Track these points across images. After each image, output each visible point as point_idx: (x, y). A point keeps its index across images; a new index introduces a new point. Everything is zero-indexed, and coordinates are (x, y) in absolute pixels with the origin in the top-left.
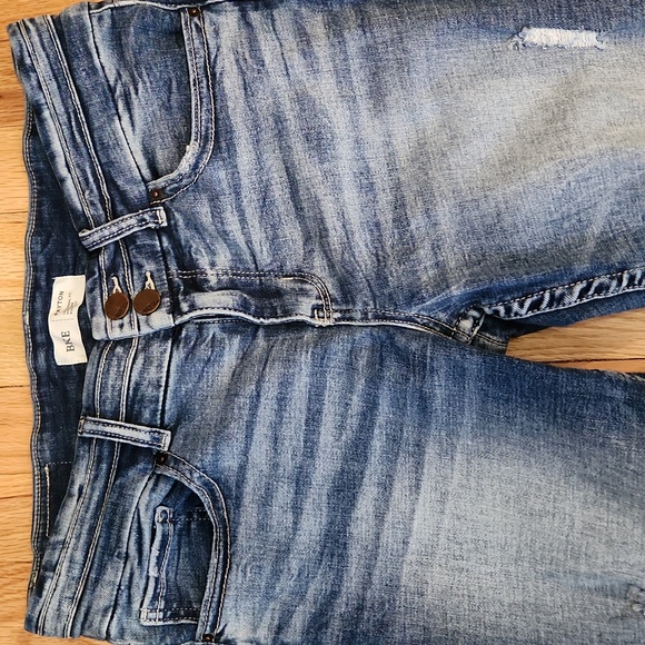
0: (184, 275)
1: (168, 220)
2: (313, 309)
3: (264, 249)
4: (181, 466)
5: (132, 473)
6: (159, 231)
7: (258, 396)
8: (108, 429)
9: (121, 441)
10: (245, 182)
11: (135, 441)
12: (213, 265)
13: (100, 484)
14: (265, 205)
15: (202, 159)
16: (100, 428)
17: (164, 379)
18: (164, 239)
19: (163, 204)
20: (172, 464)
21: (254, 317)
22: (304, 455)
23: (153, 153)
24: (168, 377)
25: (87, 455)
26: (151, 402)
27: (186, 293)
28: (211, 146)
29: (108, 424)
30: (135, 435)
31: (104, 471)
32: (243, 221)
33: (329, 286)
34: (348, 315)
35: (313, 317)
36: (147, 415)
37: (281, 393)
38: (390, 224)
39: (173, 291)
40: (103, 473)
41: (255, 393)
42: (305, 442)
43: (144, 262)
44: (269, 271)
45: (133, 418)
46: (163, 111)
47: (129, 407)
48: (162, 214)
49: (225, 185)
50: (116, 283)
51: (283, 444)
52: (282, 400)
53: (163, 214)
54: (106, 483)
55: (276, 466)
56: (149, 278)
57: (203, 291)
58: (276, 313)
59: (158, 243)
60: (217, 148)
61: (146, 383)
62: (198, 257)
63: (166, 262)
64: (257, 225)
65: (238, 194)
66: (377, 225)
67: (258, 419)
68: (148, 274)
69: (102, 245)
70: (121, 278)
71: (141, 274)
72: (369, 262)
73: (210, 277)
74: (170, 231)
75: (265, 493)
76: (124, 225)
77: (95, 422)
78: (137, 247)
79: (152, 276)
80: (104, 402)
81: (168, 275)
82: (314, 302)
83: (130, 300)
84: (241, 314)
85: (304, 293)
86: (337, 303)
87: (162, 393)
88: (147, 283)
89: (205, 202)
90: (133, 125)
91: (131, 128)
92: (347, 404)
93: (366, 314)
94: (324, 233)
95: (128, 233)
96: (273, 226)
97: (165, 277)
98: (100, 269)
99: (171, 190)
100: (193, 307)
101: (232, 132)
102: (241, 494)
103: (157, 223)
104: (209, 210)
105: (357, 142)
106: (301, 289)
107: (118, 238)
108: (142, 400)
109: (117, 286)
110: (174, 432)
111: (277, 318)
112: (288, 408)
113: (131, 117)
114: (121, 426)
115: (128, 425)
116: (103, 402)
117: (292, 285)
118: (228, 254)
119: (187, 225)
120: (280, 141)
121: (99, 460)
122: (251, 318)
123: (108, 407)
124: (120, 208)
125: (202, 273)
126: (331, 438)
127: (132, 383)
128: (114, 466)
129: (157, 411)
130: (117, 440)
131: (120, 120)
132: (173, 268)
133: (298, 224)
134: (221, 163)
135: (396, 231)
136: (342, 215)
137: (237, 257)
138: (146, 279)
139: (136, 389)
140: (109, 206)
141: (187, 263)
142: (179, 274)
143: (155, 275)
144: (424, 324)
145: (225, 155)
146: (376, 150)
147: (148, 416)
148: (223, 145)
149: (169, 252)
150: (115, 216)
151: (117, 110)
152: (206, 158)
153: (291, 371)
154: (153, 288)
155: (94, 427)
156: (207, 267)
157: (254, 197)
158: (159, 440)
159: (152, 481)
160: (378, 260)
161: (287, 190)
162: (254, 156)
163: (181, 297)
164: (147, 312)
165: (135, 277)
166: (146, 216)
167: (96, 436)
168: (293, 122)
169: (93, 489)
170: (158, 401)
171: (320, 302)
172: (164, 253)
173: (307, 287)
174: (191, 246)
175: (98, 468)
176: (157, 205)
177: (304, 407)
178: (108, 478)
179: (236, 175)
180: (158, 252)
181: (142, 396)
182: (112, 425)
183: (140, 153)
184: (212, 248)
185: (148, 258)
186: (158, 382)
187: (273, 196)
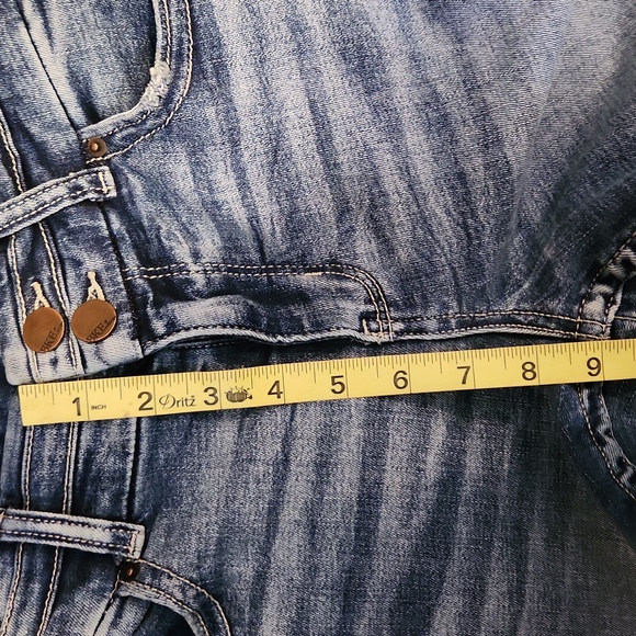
0: (150, 273)
1: (118, 187)
2: (361, 319)
3: (278, 229)
4: (165, 581)
5: (80, 598)
6: (104, 205)
7: (286, 461)
8: (43, 527)
9: (64, 544)
10: (246, 124)
11: (87, 544)
12: (196, 256)
13: (28, 617)
14: (276, 162)
15: (177, 87)
16: (30, 525)
17: (133, 443)
18: (113, 217)
19: (108, 162)
20: (148, 580)
21: (267, 334)
22: (355, 551)
23: (87, 81)
24: (138, 439)
25: (9, 570)
26: (113, 480)
27: (157, 304)
28: (187, 68)
29: (43, 519)
30: (86, 533)
31: (36, 595)
32: (243, 185)
33: (384, 283)
34: (415, 325)
35: (361, 330)
36: (105, 501)
37: (321, 455)
38: (481, 173)
39: (136, 302)
40: (34, 599)
41: (280, 457)
42: (357, 530)
43: (83, 255)
44: (283, 264)
45: (83, 507)
46: (98, 14)
47: (78, 491)
48: (106, 177)
49: (215, 129)
50: (39, 292)
51: (324, 535)
52: (323, 467)
53: (109, 177)
54: (40, 614)
55: (313, 570)
56: (93, 282)
57: (186, 298)
58: (302, 327)
59: (103, 224)
60: (198, 72)
61: (104, 450)
62: (173, 244)
63: (119, 255)
64: (265, 193)
65: (235, 143)
66: (462, 176)
67: (287, 498)
68: (92, 276)
69: (11, 232)
70: (46, 284)
71: (78, 276)
72: (454, 240)
73: (193, 276)
74: (121, 205)
75: (298, 614)
76: (46, 197)
77: (21, 516)
78: (71, 232)
79: (98, 278)
80: (37, 485)
81: (124, 275)
82: (363, 308)
83: (66, 318)
84: (249, 332)
85: (346, 294)
86: (397, 308)
87: (130, 465)
88: (90, 290)
89: (183, 156)
90: (50, 36)
91: (47, 42)
92: (419, 469)
93: (447, 321)
94: (380, 201)
95: (54, 210)
96: (289, 194)
97: (120, 279)
98: (9, 271)
99: (123, 138)
100: (172, 327)
101: (220, 46)
102: (258, 617)
103: (101, 192)
104: (188, 170)
105: (413, 58)
106: (340, 290)
107: (38, 219)
108: (98, 479)
109: (40, 297)
110: (149, 526)
111: (304, 334)
112: (331, 479)
113: (46, 24)
114: (63, 521)
115: (75, 518)
116: (34, 486)
117: (324, 283)
118: (217, 239)
119: (149, 194)
120: (300, 61)
121: (29, 577)
122: (263, 336)
123: (43, 492)
124: (37, 170)
125: (180, 270)
126: (395, 523)
127: (82, 451)
128: (53, 587)
129: (123, 494)
130: (57, 544)
131: (28, 29)
132: (132, 263)
133: (327, 191)
134: (207, 94)
135: (490, 183)
136: (405, 170)
137: (231, 243)
138: (88, 283)
139: (88, 462)
140: (17, 168)
141: (153, 255)
142: (142, 273)
143: (104, 276)
144: (530, 323)
145: (213, 82)
146: (444, 66)
147: (107, 503)
148: (208, 66)
149: (123, 238)
150: (30, 183)
151: (21, 12)
152: (184, 85)
153: (335, 419)
154: (101, 297)
155: (20, 525)
156: (189, 260)
157: (260, 149)
158: (125, 541)
159: (113, 610)
160: (468, 235)
161: (311, 137)
162: (256, 84)
163: (150, 311)
164: (96, 338)
165: (70, 281)
166: (82, 182)
167: (23, 540)
168: (319, 31)
169: (17, 626)
170: (123, 478)
171: (371, 308)
172: (115, 240)
173: (350, 285)
174: (159, 228)
175: (26, 592)
176: (98, 164)
177: (355, 477)
178: (42, 606)
179: (232, 113)
180: (104, 238)
181: (99, 471)
182: (49, 520)
183: (65, 82)
184: (192, 229)
185: (90, 249)
186: (124, 447)
187: (289, 147)
